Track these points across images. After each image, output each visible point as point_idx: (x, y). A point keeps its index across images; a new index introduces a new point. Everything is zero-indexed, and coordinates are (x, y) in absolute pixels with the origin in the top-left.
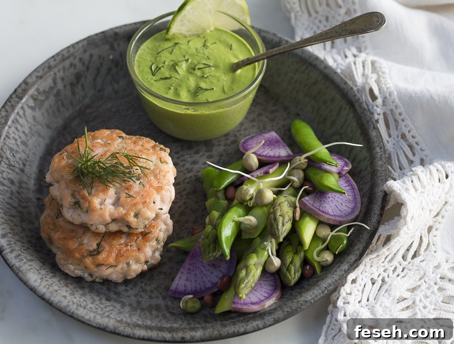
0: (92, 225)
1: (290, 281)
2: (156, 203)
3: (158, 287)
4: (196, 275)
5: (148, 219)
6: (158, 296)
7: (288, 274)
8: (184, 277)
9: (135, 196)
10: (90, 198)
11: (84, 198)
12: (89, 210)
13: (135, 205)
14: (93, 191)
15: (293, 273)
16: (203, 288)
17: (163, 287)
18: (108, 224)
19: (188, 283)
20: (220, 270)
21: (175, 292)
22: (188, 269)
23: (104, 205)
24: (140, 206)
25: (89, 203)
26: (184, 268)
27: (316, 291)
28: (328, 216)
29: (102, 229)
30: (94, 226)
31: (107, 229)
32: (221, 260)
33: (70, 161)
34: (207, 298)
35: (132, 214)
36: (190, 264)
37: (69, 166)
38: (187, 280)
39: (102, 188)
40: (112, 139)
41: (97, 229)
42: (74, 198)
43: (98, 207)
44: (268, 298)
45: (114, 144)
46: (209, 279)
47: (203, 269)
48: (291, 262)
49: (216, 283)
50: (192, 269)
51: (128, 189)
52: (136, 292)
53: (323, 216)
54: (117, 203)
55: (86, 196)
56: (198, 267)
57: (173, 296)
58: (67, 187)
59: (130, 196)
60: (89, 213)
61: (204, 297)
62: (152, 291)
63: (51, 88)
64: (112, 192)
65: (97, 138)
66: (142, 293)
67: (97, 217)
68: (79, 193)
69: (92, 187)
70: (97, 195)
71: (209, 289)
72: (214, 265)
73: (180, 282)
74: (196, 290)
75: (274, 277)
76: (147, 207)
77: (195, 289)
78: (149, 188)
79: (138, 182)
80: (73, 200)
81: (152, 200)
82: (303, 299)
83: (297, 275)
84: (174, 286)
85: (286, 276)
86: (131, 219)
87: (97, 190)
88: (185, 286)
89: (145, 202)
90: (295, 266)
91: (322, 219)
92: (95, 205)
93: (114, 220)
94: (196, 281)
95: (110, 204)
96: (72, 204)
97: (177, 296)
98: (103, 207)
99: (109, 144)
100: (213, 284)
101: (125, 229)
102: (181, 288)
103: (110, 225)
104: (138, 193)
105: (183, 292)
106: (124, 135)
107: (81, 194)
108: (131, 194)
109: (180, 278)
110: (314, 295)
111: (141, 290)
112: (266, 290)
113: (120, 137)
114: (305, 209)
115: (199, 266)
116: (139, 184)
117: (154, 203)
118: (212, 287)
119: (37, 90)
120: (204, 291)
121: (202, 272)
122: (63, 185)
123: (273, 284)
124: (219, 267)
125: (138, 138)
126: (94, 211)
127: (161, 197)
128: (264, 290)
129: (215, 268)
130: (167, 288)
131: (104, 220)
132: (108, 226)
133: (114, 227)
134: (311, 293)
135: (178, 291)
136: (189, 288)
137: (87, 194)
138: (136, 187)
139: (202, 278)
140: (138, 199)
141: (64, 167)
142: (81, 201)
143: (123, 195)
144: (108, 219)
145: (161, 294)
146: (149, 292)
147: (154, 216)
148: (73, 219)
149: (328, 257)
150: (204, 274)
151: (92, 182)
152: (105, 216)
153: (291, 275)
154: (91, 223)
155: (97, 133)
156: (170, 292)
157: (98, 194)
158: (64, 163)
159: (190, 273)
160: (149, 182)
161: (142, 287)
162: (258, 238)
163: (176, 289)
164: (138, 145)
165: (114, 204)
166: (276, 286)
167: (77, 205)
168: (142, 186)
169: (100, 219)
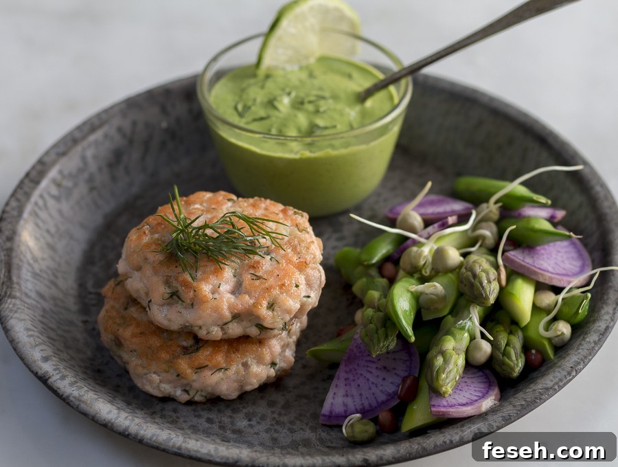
0: (200, 328)
1: (513, 369)
2: (301, 287)
3: (301, 415)
4: (359, 386)
5: (289, 312)
6: (303, 427)
7: (507, 360)
8: (341, 392)
9: (265, 277)
10: (195, 284)
11: (186, 285)
12: (195, 302)
13: (268, 289)
14: (199, 274)
15: (514, 358)
16: (374, 404)
17: (308, 415)
18: (226, 324)
19: (349, 401)
20: (396, 374)
21: (330, 417)
22: (346, 379)
23: (219, 294)
24: (276, 292)
25: (195, 291)
26: (338, 379)
27: (557, 374)
28: (549, 275)
29: (217, 333)
30: (204, 328)
31: (225, 333)
32: (394, 359)
33: (156, 236)
34: (384, 416)
35: (265, 304)
36: (346, 372)
37: (156, 243)
38: (347, 396)
39: (212, 268)
40: (217, 203)
41: (208, 333)
42: (169, 287)
43: (210, 296)
44: (483, 397)
45: (222, 209)
46: (381, 388)
47: (368, 376)
48: (507, 344)
49: (393, 392)
50: (351, 377)
51: (253, 267)
52: (267, 427)
53: (542, 274)
54: (237, 290)
55: (189, 282)
56: (361, 374)
57: (328, 423)
58: (156, 272)
59: (259, 278)
60: (195, 307)
61: (378, 416)
62: (291, 423)
63: (81, 171)
64: (228, 273)
65: (194, 203)
66: (276, 427)
67: (209, 311)
68: (176, 279)
69: (196, 268)
70: (205, 279)
71: (383, 403)
72: (385, 368)
73: (335, 399)
74: (364, 408)
75: (483, 372)
76: (287, 292)
77: (361, 407)
78: (287, 264)
79: (269, 257)
80: (168, 291)
81: (294, 282)
82: (540, 386)
83: (520, 361)
84: (326, 409)
85: (504, 364)
86: (263, 311)
87: (204, 272)
88: (345, 405)
89: (283, 285)
90: (514, 348)
91: (541, 280)
92: (204, 293)
93: (236, 317)
94: (361, 395)
95: (226, 291)
96: (167, 296)
97: (335, 422)
98: (216, 296)
99: (214, 209)
100: (389, 395)
101: (254, 331)
102: (339, 409)
103: (230, 325)
104: (270, 273)
105: (344, 414)
106: (234, 197)
107: (181, 279)
108: (260, 274)
109: (335, 394)
110: (557, 379)
111: (274, 423)
112: (476, 389)
113: (229, 200)
114: (512, 268)
115: (362, 372)
116: (271, 259)
117: (297, 286)
118: (388, 400)
119: (61, 172)
120: (376, 407)
121: (368, 379)
122: (148, 271)
123: (485, 380)
124: (394, 369)
125: (256, 200)
126: (204, 302)
127: (305, 279)
128: (472, 388)
129: (388, 371)
130: (315, 416)
131: (221, 316)
132: (225, 327)
133: (235, 330)
134: (550, 377)
135: (334, 414)
136: (351, 406)
137: (190, 279)
138: (266, 264)
139: (370, 389)
140: (272, 281)
141: (148, 245)
142: (181, 289)
143: (247, 278)
144: (227, 314)
145: (307, 424)
146: (288, 424)
147: (298, 306)
148: (169, 320)
149: (564, 329)
150: (373, 383)
151: (197, 262)
152: (222, 309)
153: (512, 361)
154: (200, 323)
155: (192, 197)
156: (321, 418)
157: (208, 278)
158: (146, 239)
159: (350, 384)
160: (285, 256)
161: (275, 418)
162: (449, 316)
163: (331, 412)
164: (260, 208)
165: (233, 292)
166: (490, 382)
167: (175, 297)
168: (275, 262)
169: (214, 314)
